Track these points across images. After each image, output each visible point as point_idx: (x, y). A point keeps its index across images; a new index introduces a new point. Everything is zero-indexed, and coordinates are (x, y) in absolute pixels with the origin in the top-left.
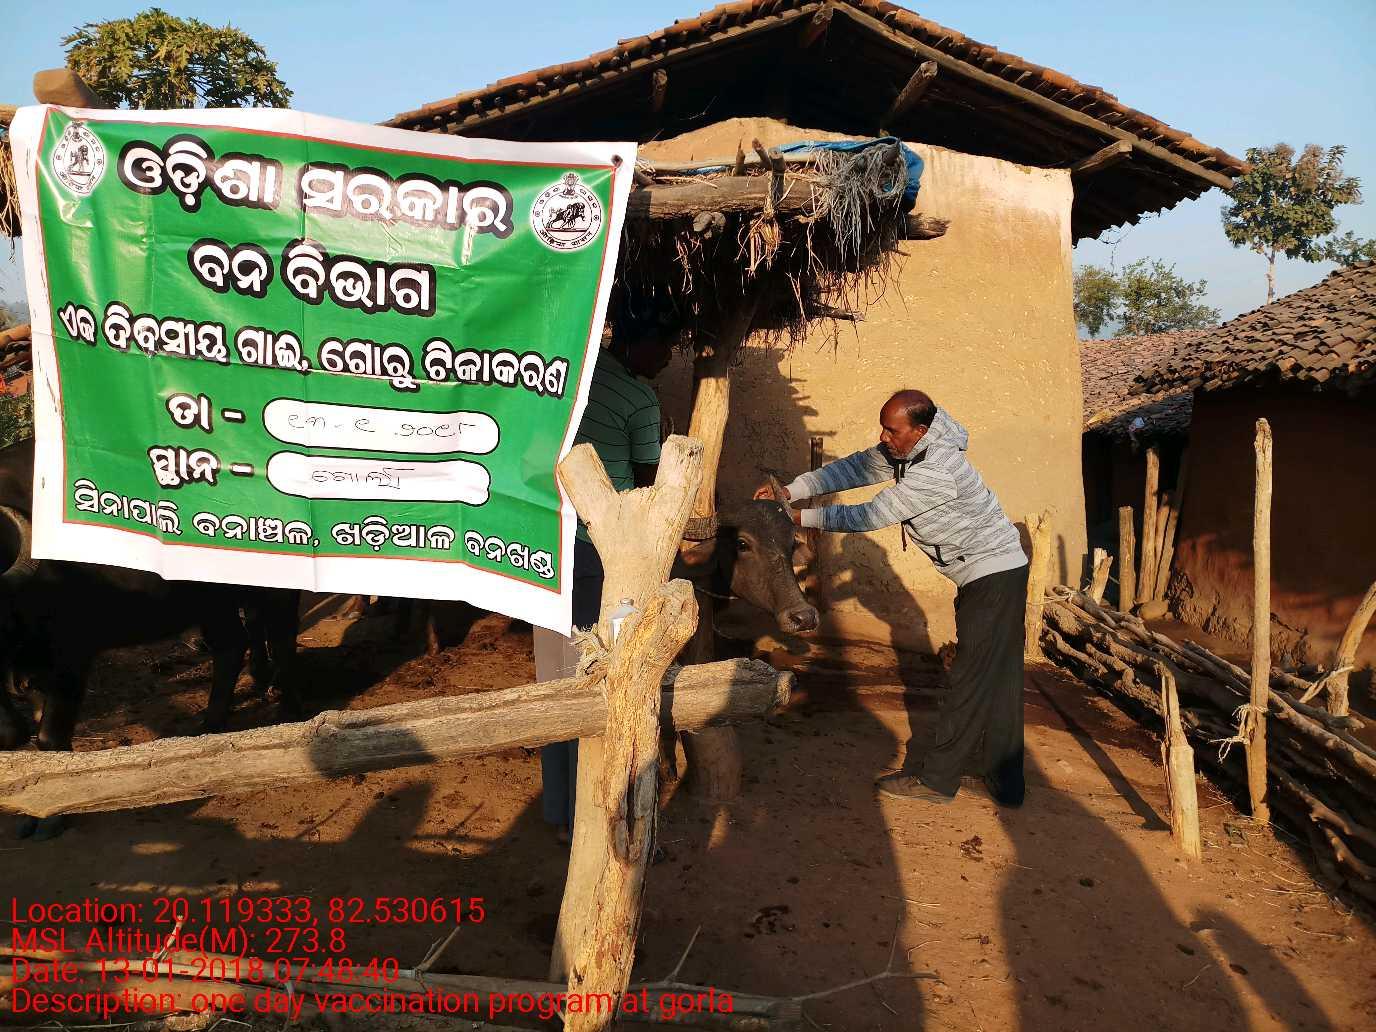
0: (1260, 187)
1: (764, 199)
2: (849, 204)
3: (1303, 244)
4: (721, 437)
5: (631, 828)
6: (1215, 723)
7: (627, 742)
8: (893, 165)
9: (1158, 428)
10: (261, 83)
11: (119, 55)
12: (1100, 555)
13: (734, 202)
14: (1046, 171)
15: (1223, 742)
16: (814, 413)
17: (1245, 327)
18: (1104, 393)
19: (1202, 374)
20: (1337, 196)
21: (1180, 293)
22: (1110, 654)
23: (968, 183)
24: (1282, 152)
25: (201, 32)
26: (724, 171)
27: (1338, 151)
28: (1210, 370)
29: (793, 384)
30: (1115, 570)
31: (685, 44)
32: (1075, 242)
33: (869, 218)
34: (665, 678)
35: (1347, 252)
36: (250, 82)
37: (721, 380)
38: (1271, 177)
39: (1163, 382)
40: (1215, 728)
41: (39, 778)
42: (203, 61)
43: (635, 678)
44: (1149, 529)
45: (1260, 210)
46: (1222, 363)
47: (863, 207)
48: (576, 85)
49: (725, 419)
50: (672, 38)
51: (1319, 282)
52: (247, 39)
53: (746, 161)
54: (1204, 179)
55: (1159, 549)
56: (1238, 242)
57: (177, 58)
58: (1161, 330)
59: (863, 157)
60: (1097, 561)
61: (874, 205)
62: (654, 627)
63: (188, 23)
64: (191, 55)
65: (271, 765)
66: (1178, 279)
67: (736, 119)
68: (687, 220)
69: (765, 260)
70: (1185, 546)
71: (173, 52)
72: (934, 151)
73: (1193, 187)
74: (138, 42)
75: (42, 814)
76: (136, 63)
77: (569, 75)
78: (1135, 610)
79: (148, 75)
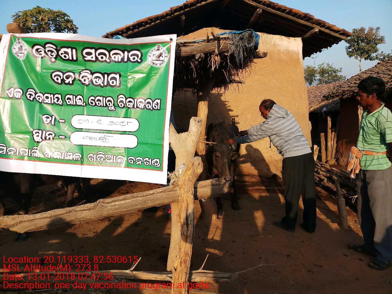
0: (356, 40)
1: (215, 49)
2: (239, 49)
3: (369, 56)
4: (206, 118)
5: (187, 227)
6: (351, 192)
7: (185, 203)
8: (251, 37)
9: (330, 111)
10: (69, 25)
11: (28, 20)
12: (315, 147)
13: (207, 50)
14: (294, 38)
15: (353, 197)
16: (232, 111)
17: (354, 80)
18: (314, 101)
19: (342, 94)
20: (378, 42)
21: (335, 72)
22: (320, 174)
23: (272, 43)
24: (362, 30)
25: (51, 12)
26: (203, 41)
27: (378, 28)
28: (344, 93)
29: (225, 103)
30: (320, 151)
31: (190, 7)
32: (304, 58)
33: (245, 53)
34: (194, 185)
35: (382, 57)
36: (66, 26)
37: (205, 102)
38: (360, 37)
39: (331, 97)
40: (351, 193)
41: (21, 222)
42: (52, 20)
43: (186, 185)
44: (329, 139)
45: (356, 47)
46: (348, 90)
47: (243, 49)
48: (159, 21)
49: (207, 113)
50: (186, 6)
51: (374, 66)
52: (64, 13)
53: (210, 38)
54: (340, 38)
55: (332, 144)
56: (350, 56)
57: (45, 19)
58: (329, 83)
59: (243, 35)
60: (315, 149)
61: (246, 49)
62: (191, 170)
63: (47, 10)
64: (49, 18)
65: (85, 215)
66: (334, 68)
67: (205, 28)
68: (194, 56)
69: (216, 66)
70: (340, 143)
71: (44, 18)
72: (262, 34)
73: (337, 40)
74: (33, 16)
75: (22, 232)
76: (33, 22)
77: (157, 18)
78: (326, 162)
79: (37, 25)
